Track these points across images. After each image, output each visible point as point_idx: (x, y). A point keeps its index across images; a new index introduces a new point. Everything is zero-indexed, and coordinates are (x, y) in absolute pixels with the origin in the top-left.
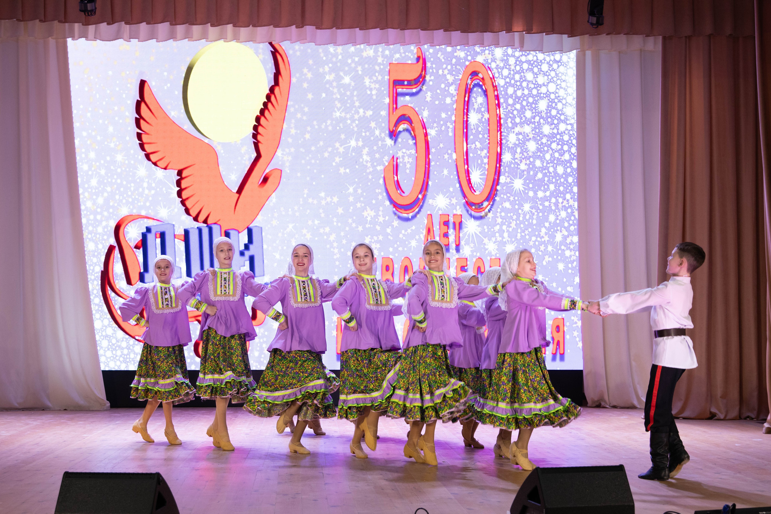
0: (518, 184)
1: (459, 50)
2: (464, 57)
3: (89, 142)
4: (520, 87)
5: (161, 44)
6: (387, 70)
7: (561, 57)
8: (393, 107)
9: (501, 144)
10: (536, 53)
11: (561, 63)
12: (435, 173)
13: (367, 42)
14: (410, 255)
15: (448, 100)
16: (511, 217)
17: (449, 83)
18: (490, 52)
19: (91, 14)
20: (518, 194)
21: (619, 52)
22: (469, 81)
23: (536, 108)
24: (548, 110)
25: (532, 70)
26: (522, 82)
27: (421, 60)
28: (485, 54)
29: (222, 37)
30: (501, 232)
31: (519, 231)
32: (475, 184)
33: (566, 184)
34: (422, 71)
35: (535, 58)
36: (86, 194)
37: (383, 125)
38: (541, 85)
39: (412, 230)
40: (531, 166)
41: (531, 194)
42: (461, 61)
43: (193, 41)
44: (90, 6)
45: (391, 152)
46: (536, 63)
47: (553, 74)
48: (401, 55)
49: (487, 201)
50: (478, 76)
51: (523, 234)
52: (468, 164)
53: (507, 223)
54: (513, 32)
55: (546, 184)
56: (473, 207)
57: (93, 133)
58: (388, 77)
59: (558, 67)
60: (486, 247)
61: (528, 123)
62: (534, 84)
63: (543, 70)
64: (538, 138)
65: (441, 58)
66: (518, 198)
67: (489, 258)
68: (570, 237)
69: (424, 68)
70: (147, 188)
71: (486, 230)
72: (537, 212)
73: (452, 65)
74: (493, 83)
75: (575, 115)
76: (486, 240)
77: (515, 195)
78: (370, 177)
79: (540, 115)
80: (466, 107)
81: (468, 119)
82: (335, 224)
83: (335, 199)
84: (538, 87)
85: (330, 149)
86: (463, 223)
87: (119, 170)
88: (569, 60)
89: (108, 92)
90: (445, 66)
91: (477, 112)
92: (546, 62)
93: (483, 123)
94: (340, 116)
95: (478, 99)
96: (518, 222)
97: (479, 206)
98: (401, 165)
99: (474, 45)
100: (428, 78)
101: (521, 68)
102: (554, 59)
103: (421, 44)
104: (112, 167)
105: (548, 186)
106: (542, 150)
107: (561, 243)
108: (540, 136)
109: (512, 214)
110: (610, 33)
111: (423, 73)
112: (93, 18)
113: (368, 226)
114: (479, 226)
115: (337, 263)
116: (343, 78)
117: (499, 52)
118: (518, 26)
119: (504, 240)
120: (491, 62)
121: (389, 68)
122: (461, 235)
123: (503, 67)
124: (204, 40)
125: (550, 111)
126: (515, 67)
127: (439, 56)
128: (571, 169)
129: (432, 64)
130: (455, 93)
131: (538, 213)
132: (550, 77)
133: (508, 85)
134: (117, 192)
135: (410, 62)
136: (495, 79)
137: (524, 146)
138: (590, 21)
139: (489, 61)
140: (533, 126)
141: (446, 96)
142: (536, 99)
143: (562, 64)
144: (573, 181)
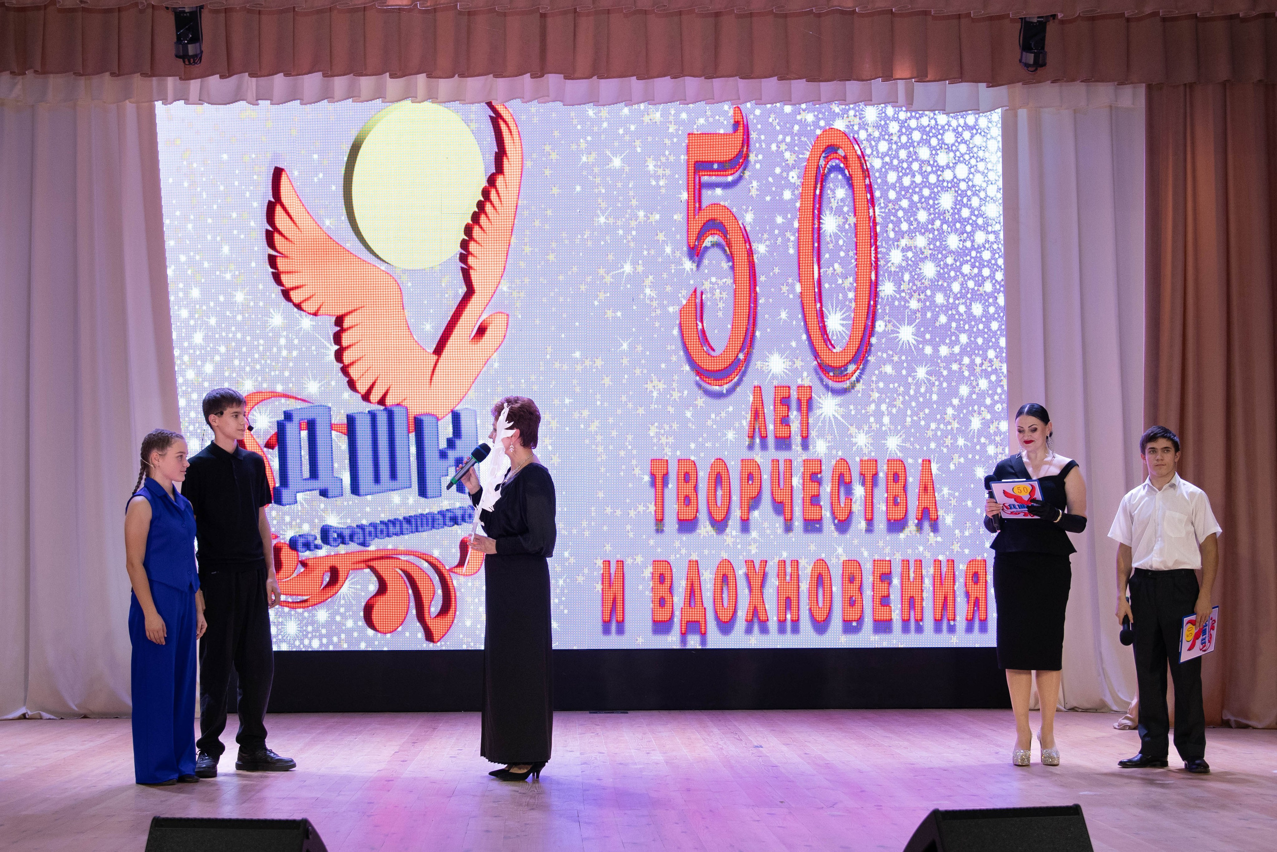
0: (906, 334)
1: (804, 110)
2: (813, 122)
3: (189, 272)
4: (908, 171)
5: (308, 107)
6: (684, 145)
7: (977, 120)
8: (695, 207)
9: (877, 268)
10: (935, 114)
11: (977, 130)
12: (767, 316)
13: (650, 99)
14: (725, 455)
15: (787, 195)
16: (895, 390)
17: (788, 164)
18: (857, 114)
19: (194, 62)
20: (907, 350)
21: (1075, 111)
22: (822, 162)
23: (936, 207)
24: (956, 208)
25: (928, 142)
26: (911, 163)
27: (741, 126)
28: (848, 117)
29: (408, 95)
30: (879, 415)
31: (909, 412)
32: (833, 334)
33: (987, 333)
34: (743, 146)
35: (933, 122)
36: (186, 358)
37: (678, 237)
38: (943, 167)
39: (727, 413)
40: (928, 304)
41: (928, 350)
42: (809, 128)
43: (362, 102)
44: (191, 49)
45: (692, 282)
46: (934, 131)
47: (963, 148)
48: (707, 120)
49: (856, 363)
50: (837, 153)
51: (915, 418)
52: (821, 302)
53: (887, 400)
54: (895, 79)
55: (953, 334)
56: (831, 374)
57: (198, 258)
58: (686, 158)
59: (972, 137)
60: (854, 440)
61: (923, 231)
62: (932, 166)
63: (946, 141)
64: (940, 256)
65: (775, 123)
66: (907, 358)
67: (858, 459)
68: (995, 424)
69: (746, 140)
70: (286, 347)
71: (853, 413)
72: (940, 381)
73: (792, 135)
74: (862, 166)
75: (1002, 217)
76: (853, 430)
77: (901, 352)
78: (657, 324)
79: (942, 217)
80: (817, 206)
81: (821, 226)
82: (599, 403)
83: (599, 363)
84: (937, 170)
85: (589, 279)
86: (814, 402)
87: (239, 318)
88: (990, 125)
89: (222, 188)
90: (780, 137)
91: (835, 214)
92: (951, 128)
93: (846, 231)
94: (605, 223)
95: (838, 192)
96: (907, 398)
97: (840, 372)
98: (708, 304)
99: (830, 101)
100: (752, 157)
101: (909, 139)
102: (965, 123)
103: (741, 101)
104: (228, 313)
105: (957, 337)
106: (946, 275)
107: (980, 433)
108: (941, 253)
109: (896, 385)
110: (1057, 80)
111: (745, 150)
112: (196, 69)
113: (653, 407)
114: (840, 405)
115: (603, 470)
116: (611, 160)
117: (871, 113)
118: (902, 69)
119: (884, 428)
120: (859, 130)
121: (687, 141)
122: (811, 421)
123: (879, 138)
124: (379, 101)
125: (960, 210)
126: (899, 137)
127: (770, 120)
128: (996, 308)
129: (759, 134)
130: (798, 182)
131: (941, 384)
132: (958, 154)
133: (887, 167)
134: (237, 354)
135: (722, 131)
136: (866, 158)
137: (915, 270)
138: (1023, 60)
139: (856, 128)
140: (931, 236)
141: (783, 188)
142: (936, 190)
143: (979, 131)
144: (1000, 329)
